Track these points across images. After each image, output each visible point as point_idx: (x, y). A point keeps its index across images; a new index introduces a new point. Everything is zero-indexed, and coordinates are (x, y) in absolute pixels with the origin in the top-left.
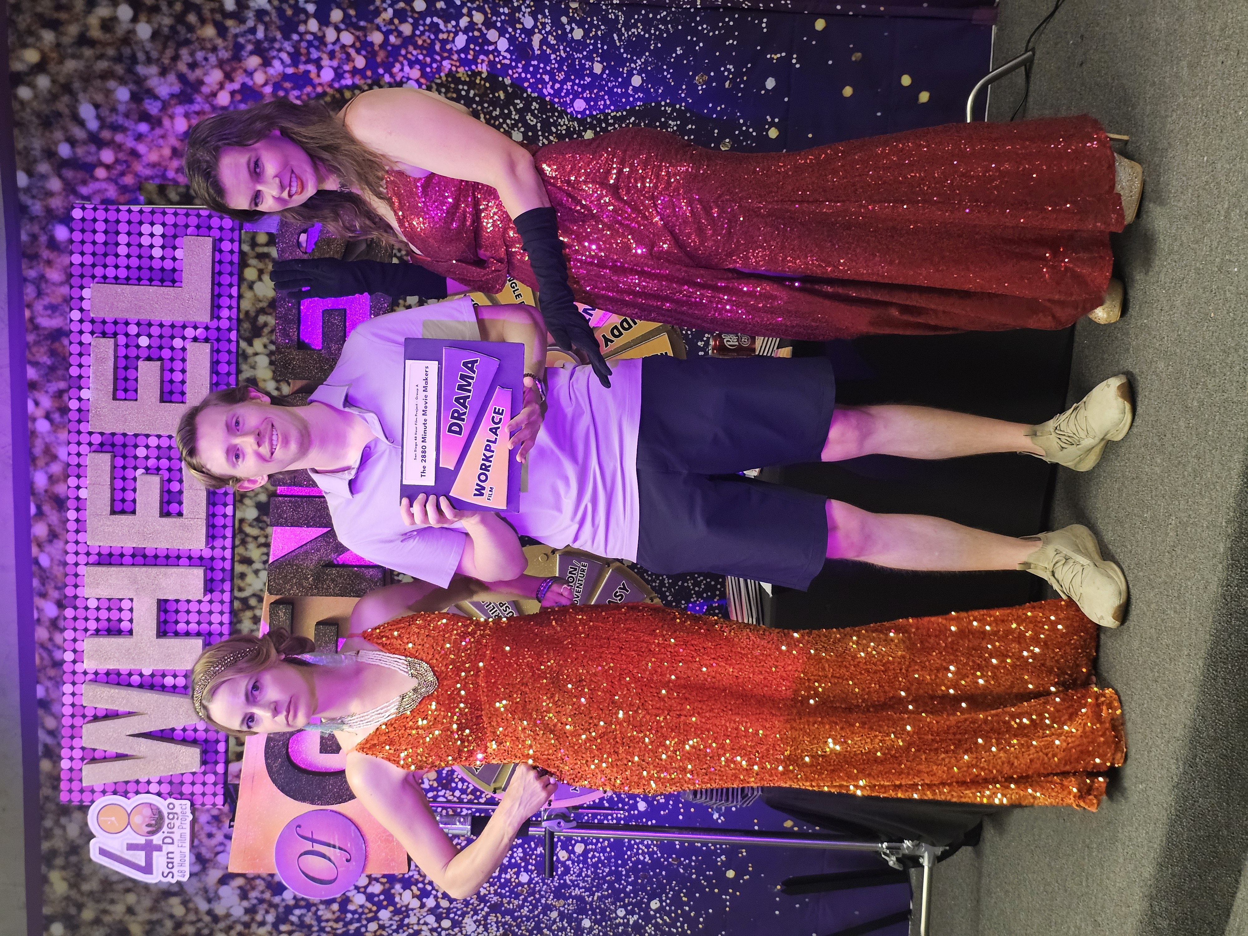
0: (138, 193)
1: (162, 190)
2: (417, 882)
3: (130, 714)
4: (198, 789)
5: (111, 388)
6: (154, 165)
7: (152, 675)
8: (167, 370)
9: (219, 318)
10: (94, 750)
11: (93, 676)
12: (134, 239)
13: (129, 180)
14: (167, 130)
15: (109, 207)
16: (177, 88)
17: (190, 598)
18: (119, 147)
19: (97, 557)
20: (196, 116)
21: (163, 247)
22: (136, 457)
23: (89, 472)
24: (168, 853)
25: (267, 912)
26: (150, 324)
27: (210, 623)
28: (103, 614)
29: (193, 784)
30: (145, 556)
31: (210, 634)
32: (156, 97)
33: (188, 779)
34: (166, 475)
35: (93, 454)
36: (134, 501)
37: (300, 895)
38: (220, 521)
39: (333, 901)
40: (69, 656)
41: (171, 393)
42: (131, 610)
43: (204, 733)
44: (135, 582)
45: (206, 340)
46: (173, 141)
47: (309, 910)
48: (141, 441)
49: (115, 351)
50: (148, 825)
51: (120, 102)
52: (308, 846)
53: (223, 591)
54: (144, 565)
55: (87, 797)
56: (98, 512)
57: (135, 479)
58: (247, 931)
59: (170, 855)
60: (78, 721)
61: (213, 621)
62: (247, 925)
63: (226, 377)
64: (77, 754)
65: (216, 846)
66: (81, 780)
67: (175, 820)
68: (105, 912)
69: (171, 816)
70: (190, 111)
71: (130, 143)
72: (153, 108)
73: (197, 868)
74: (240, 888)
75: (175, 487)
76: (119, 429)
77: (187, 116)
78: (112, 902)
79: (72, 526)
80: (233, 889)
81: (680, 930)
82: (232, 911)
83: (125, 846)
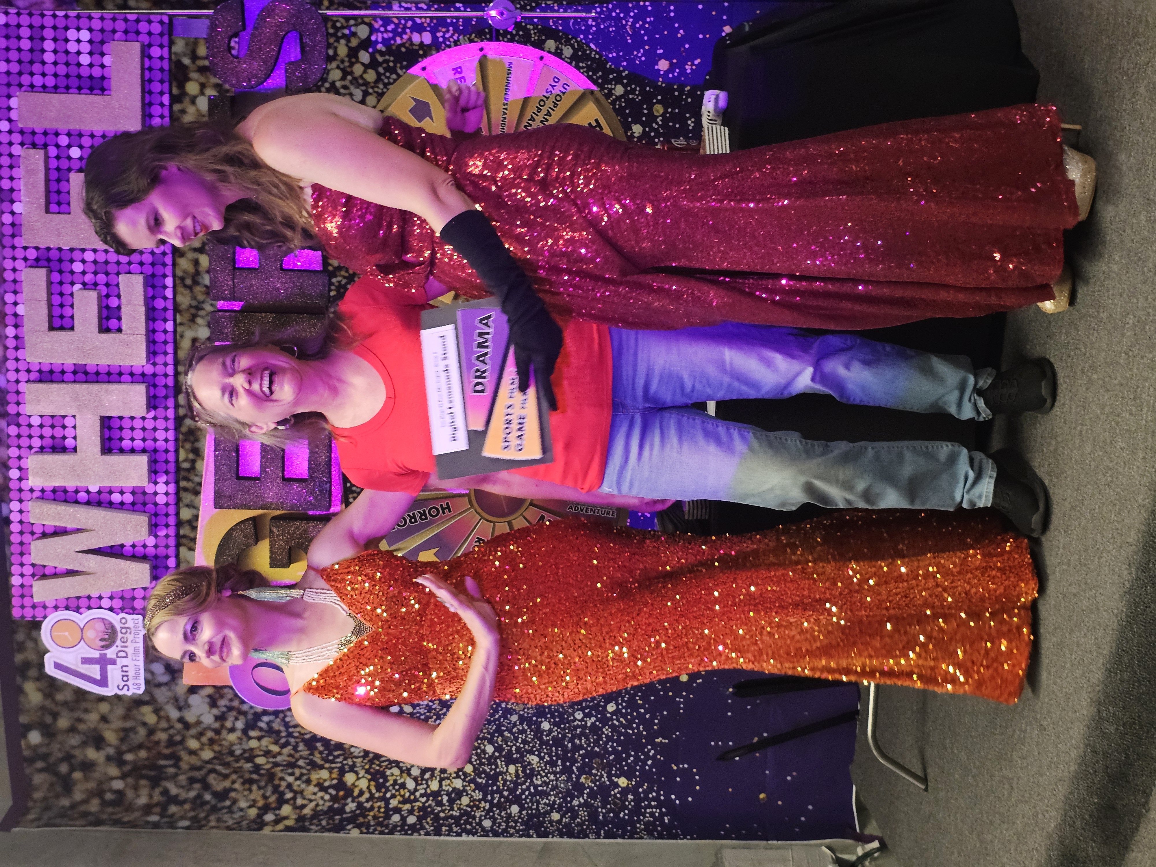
3: (78, 530)
5: (43, 201)
7: (99, 492)
10: (44, 566)
11: (39, 494)
12: (61, 46)
17: (133, 415)
19: (38, 374)
21: (91, 53)
22: (72, 272)
23: (26, 288)
24: (122, 667)
25: (237, 719)
26: (80, 135)
27: (155, 440)
28: (47, 432)
30: (86, 373)
31: (155, 451)
33: (139, 594)
34: (104, 290)
35: (28, 269)
36: (72, 317)
38: (160, 337)
40: (14, 474)
42: (74, 427)
43: (154, 549)
44: (76, 399)
47: (277, 717)
48: (77, 255)
49: (46, 162)
50: (102, 640)
53: (166, 408)
54: (86, 382)
55: (39, 613)
56: (38, 328)
57: (72, 295)
58: (217, 737)
59: (125, 669)
60: (27, 538)
61: (158, 438)
62: (217, 732)
64: (28, 570)
66: (32, 596)
67: (128, 635)
68: (79, 720)
69: (124, 631)
73: (165, 678)
74: (210, 696)
75: (113, 302)
76: (53, 244)
78: (86, 711)
79: (11, 343)
80: (202, 697)
81: (636, 731)
82: (203, 719)
83: (80, 660)
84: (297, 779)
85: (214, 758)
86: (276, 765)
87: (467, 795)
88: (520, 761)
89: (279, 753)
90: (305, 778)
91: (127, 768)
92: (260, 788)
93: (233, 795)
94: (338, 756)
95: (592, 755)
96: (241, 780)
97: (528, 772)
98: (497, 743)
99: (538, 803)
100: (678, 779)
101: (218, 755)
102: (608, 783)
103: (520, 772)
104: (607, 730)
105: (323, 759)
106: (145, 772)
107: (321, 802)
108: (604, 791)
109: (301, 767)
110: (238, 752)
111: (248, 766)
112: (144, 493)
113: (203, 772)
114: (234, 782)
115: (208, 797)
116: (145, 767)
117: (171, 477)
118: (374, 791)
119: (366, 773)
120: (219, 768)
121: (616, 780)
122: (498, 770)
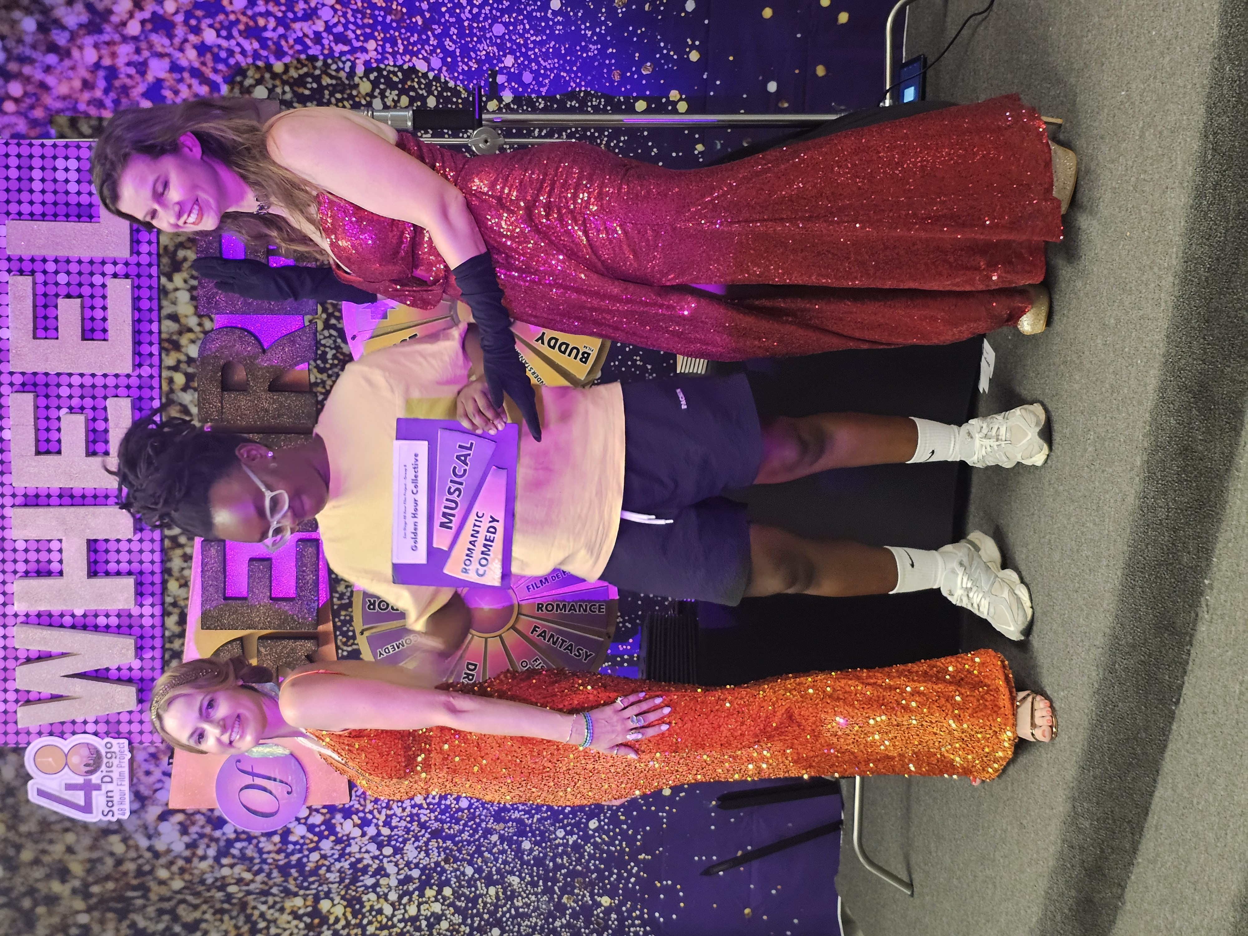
0: (49, 126)
1: (73, 123)
2: (357, 812)
3: (63, 655)
4: (136, 727)
5: (31, 326)
6: (64, 98)
7: (85, 616)
8: (88, 309)
9: (139, 253)
10: (28, 692)
11: (24, 619)
12: (49, 175)
13: (39, 113)
14: (76, 61)
15: (21, 141)
16: (84, 18)
17: (119, 537)
18: (27, 80)
19: (23, 498)
20: (105, 46)
21: (78, 182)
22: (59, 397)
23: (12, 413)
24: (107, 792)
25: (208, 846)
26: (68, 261)
27: (141, 562)
28: (33, 556)
29: (130, 722)
30: (72, 496)
31: (141, 573)
32: (64, 28)
33: (124, 718)
34: (91, 414)
35: (16, 394)
36: (59, 441)
37: (240, 828)
39: (275, 833)
41: (93, 330)
42: (60, 551)
43: (139, 672)
44: (63, 522)
45: (127, 276)
46: (84, 73)
47: (250, 843)
48: (64, 380)
49: (34, 289)
50: (86, 765)
51: (27, 33)
52: (249, 780)
54: (72, 505)
55: (22, 739)
56: (23, 453)
57: (59, 419)
58: (188, 866)
59: (110, 794)
60: (11, 664)
61: (144, 560)
62: (188, 860)
63: (148, 313)
64: (11, 696)
65: (154, 783)
66: (16, 723)
67: (113, 760)
68: (44, 852)
69: (109, 755)
70: (100, 41)
71: (39, 75)
72: (61, 39)
73: (136, 806)
74: (180, 823)
75: (100, 426)
76: (40, 369)
77: (96, 46)
78: (51, 842)
80: (173, 825)
81: (618, 848)
82: (173, 847)
83: (63, 786)
84: (269, 908)
85: (184, 888)
86: (249, 893)
87: (446, 919)
88: (501, 882)
89: (252, 881)
90: (278, 906)
91: (94, 900)
92: (231, 918)
93: (204, 926)
94: (313, 883)
95: (573, 874)
96: (212, 911)
97: (509, 893)
98: (477, 863)
99: (519, 925)
100: (662, 896)
101: (188, 884)
102: (590, 902)
103: (500, 894)
104: (589, 848)
105: (297, 886)
106: (112, 904)
107: (296, 931)
108: (586, 911)
109: (274, 895)
110: (210, 881)
111: (220, 895)
112: (130, 616)
113: (172, 903)
114: (204, 913)
115: (177, 929)
116: (113, 899)
117: (157, 599)
118: (350, 917)
119: (341, 899)
120: (190, 898)
121: (599, 899)
122: (478, 892)
